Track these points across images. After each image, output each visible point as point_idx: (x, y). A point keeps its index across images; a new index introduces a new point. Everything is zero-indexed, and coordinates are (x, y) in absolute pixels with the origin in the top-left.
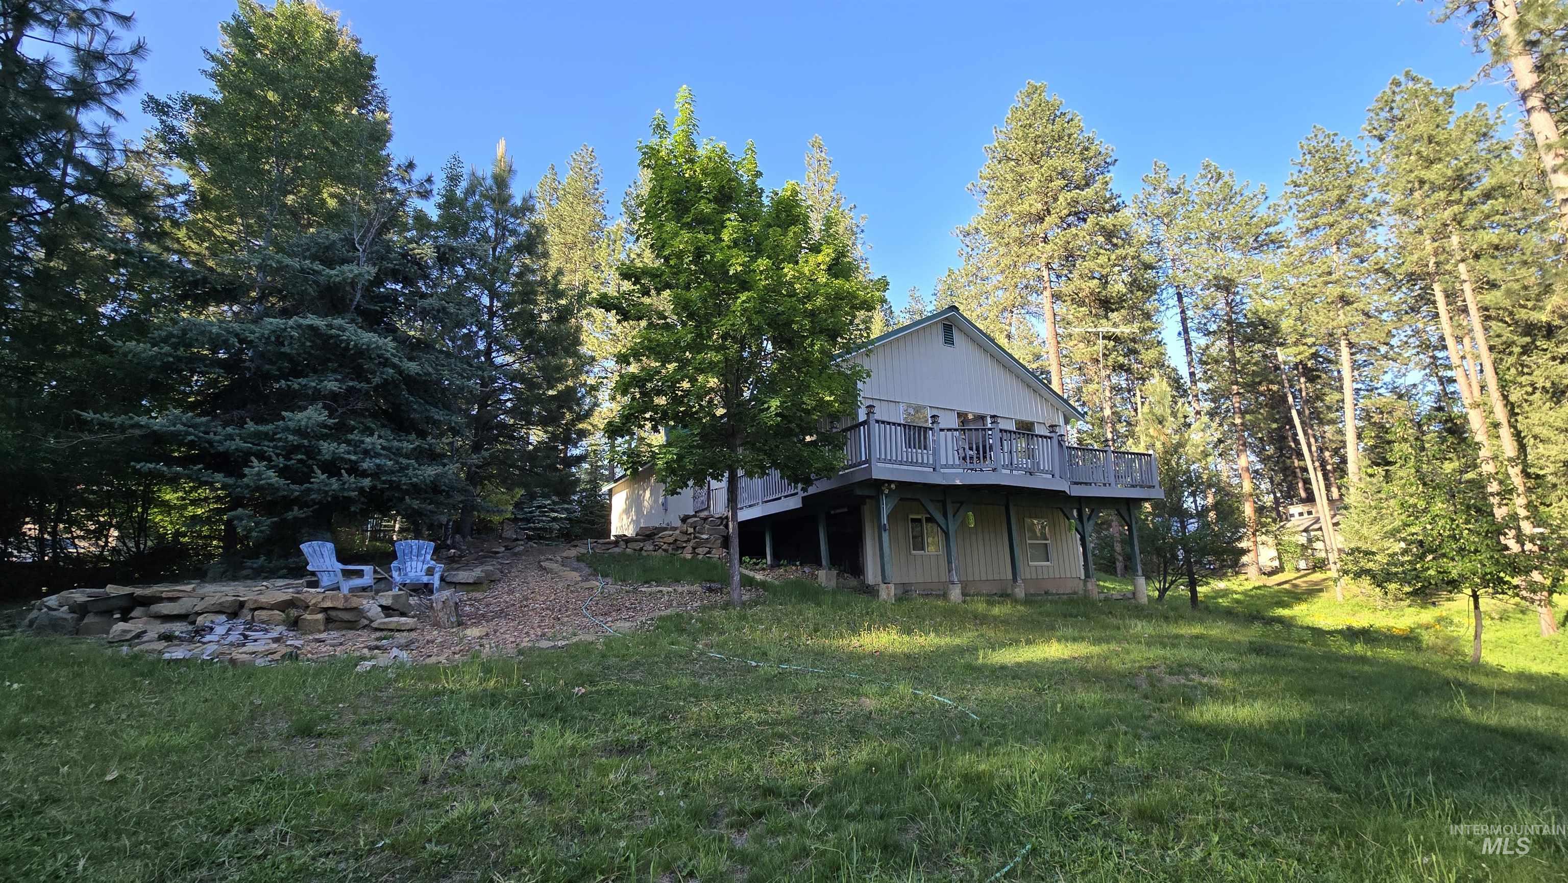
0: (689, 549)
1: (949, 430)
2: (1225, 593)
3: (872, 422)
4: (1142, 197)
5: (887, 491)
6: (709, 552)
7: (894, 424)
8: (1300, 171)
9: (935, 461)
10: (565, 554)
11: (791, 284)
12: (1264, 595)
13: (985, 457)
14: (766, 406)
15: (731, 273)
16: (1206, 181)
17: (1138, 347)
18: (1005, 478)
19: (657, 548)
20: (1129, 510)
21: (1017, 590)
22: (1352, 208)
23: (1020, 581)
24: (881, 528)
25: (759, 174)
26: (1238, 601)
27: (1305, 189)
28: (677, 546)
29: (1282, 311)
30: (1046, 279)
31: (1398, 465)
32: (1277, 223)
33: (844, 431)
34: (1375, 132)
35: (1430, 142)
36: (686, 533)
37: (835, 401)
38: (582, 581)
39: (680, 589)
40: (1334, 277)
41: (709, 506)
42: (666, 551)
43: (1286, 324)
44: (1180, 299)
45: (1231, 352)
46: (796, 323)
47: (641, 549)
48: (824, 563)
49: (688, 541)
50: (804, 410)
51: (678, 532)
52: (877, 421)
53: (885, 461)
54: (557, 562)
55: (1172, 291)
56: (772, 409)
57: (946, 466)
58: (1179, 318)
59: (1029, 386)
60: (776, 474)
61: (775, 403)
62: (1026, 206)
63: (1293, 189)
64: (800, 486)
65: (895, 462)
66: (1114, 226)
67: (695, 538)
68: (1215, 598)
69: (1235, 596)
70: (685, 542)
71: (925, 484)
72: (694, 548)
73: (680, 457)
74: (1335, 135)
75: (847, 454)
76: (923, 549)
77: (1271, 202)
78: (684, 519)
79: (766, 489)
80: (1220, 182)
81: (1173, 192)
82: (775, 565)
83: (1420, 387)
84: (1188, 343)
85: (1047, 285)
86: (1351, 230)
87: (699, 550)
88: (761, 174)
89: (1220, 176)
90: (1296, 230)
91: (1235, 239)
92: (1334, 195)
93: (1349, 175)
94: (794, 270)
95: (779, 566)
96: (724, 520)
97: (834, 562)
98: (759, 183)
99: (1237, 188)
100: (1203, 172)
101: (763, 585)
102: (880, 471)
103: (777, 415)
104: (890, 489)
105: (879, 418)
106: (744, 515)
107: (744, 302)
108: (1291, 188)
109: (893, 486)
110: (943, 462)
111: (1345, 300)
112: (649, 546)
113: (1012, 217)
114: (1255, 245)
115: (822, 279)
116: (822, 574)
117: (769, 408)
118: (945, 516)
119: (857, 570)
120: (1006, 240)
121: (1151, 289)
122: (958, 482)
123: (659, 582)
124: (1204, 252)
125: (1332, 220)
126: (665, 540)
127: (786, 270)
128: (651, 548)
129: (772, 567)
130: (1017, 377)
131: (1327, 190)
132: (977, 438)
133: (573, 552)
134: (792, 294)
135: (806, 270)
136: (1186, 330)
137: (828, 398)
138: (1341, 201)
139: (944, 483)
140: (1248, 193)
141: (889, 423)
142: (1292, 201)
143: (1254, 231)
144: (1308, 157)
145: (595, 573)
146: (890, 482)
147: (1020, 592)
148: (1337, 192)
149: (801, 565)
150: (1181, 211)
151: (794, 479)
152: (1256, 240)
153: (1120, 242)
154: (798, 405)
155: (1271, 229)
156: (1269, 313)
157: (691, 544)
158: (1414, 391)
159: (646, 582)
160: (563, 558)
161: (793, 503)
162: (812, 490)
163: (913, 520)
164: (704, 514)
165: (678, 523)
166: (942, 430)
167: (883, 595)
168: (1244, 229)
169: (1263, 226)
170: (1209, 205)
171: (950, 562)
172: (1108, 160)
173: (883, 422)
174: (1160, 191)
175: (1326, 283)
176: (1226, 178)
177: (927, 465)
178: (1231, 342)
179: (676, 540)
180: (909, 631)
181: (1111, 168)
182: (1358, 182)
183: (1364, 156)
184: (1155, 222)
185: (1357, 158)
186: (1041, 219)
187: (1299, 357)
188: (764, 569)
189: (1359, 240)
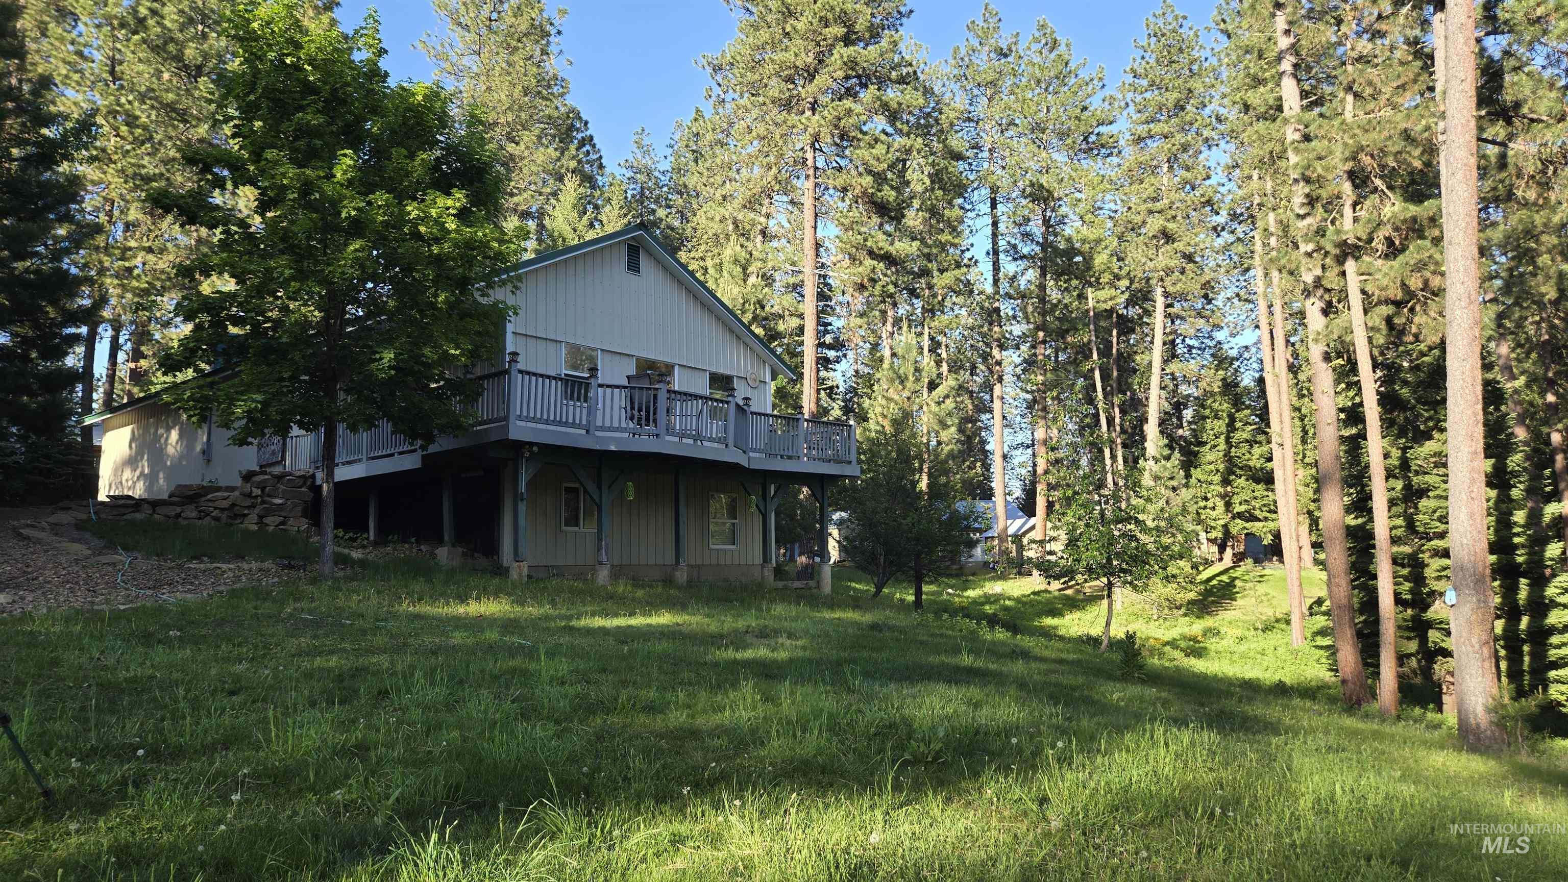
0: (253, 517)
1: (609, 386)
2: (995, 599)
3: (514, 373)
4: (963, 52)
5: (527, 454)
6: (282, 523)
7: (542, 376)
8: (1143, 58)
9: (588, 422)
10: (52, 519)
11: (416, 226)
12: (1040, 602)
13: (647, 420)
14: (377, 356)
15: (344, 215)
16: (1039, 46)
17: (933, 266)
18: (669, 445)
19: (205, 514)
20: (822, 488)
21: (678, 574)
22: (1188, 118)
23: (682, 564)
24: (517, 497)
25: (382, 52)
26: (1006, 609)
27: (1145, 83)
28: (235, 513)
29: (1098, 241)
30: (810, 163)
31: (1208, 446)
32: (1111, 123)
33: (481, 378)
34: (1222, 26)
35: (1260, 57)
36: (249, 495)
37: (462, 355)
38: (94, 554)
39: (246, 566)
40: (1158, 206)
41: (284, 458)
42: (217, 519)
43: (1100, 260)
44: (994, 205)
45: (1042, 287)
46: (418, 271)
47: (178, 516)
48: (446, 538)
49: (253, 506)
50: (424, 364)
51: (237, 493)
52: (521, 372)
53: (527, 419)
54: (43, 530)
55: (985, 192)
56: (385, 361)
57: (602, 428)
58: (989, 231)
59: (731, 331)
60: (386, 427)
61: (388, 356)
62: (789, 56)
63: (1131, 80)
64: (420, 442)
65: (540, 421)
66: (900, 104)
67: (263, 502)
68: (983, 604)
69: (1007, 602)
70: (248, 507)
71: (575, 449)
72: (261, 517)
73: (266, 404)
74: (1185, 18)
75: (484, 408)
76: (577, 525)
77: (1107, 92)
78: (248, 477)
79: (372, 446)
80: (1055, 53)
81: (1003, 54)
82: (381, 541)
83: (1253, 350)
84: (996, 268)
85: (811, 172)
86: (1185, 148)
87: (267, 520)
88: (386, 52)
89: (1055, 44)
90: (1128, 136)
91: (1062, 135)
92: (1172, 97)
93: (1192, 74)
94: (418, 209)
95: (386, 543)
96: (308, 480)
97: (460, 538)
98: (384, 64)
99: (1072, 66)
100: (1037, 34)
101: (363, 563)
102: (519, 430)
103: (390, 367)
104: (531, 452)
105: (523, 368)
106: (343, 474)
107: (356, 250)
108: (1129, 79)
109: (535, 449)
110: (599, 423)
111: (1167, 237)
112: (190, 512)
113: (770, 68)
114: (1084, 146)
115: (451, 225)
116: (443, 553)
117: (381, 359)
118: (599, 488)
119: (491, 548)
120: (761, 99)
121: (960, 189)
122: (613, 448)
123: (213, 558)
124: (1024, 147)
125: (1166, 130)
126: (217, 504)
127: (409, 208)
128: (194, 514)
129: (376, 544)
130: (718, 318)
131: (1167, 89)
132: (641, 399)
133: (65, 518)
134: (417, 236)
135: (433, 212)
136: (996, 252)
137: (453, 352)
138: (1180, 107)
139: (598, 447)
140: (1084, 75)
141: (535, 374)
142: (1130, 96)
143: (1083, 128)
144: (1154, 39)
145: (111, 546)
146: (531, 444)
147: (681, 576)
148: (1176, 95)
149: (417, 542)
150: (1009, 82)
151: (413, 436)
152: (1086, 139)
153: (905, 128)
154: (417, 358)
155: (1102, 129)
156: (1084, 241)
157: (257, 511)
158: (1246, 355)
159: (196, 558)
160: (50, 524)
161: (410, 462)
162: (433, 448)
163: (568, 490)
164: (277, 470)
165: (238, 482)
166: (600, 386)
167: (514, 575)
168: (1072, 124)
169: (1095, 124)
170: (1039, 82)
171: (600, 540)
172: (902, 9)
173: (528, 373)
174: (986, 48)
175: (1150, 212)
176: (1062, 49)
177: (579, 426)
178: (1043, 274)
179: (233, 505)
180: (522, 603)
181: (904, 20)
182: (1197, 85)
183: (1208, 53)
184: (976, 92)
185: (1203, 54)
186: (811, 75)
187: (1110, 303)
188: (364, 547)
189: (1190, 162)
